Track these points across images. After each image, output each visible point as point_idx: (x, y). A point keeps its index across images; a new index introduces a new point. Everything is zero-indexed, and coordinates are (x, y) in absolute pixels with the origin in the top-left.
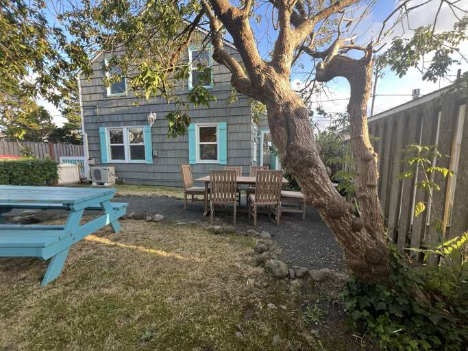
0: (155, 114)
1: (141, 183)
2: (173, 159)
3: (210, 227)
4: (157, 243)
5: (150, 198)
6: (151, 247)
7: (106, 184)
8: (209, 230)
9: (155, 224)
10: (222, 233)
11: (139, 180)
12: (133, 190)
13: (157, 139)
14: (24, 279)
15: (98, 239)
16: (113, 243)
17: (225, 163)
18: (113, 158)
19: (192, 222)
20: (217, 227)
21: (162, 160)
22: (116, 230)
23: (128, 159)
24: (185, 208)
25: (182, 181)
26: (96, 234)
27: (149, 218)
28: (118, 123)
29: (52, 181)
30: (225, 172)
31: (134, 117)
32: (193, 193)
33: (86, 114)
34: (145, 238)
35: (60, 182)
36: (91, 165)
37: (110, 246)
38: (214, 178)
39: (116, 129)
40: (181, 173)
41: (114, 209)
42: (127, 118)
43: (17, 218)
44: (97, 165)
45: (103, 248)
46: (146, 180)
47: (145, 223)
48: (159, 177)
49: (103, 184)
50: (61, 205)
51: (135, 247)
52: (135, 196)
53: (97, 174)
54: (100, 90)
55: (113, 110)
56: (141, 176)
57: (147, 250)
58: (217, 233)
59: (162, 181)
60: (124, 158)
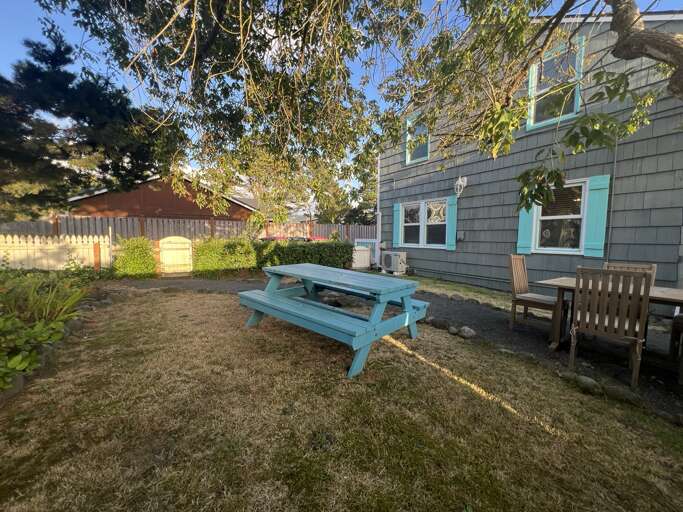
0: (465, 179)
1: (436, 276)
2: (488, 245)
3: (568, 374)
4: (469, 371)
5: (452, 299)
6: (461, 375)
7: (395, 274)
8: (566, 380)
9: (462, 340)
10: (601, 395)
11: (434, 272)
12: (427, 284)
13: (464, 215)
14: (335, 363)
15: (394, 341)
16: (410, 352)
17: (601, 254)
18: (406, 241)
19: (528, 354)
20: (588, 380)
21: (470, 245)
22: (413, 336)
23: (423, 243)
24: (511, 326)
25: (509, 282)
26: (392, 335)
27: (453, 329)
28: (414, 197)
29: (347, 265)
30: (606, 274)
31: (436, 186)
32: (527, 303)
33: (383, 190)
34: (450, 358)
35: (354, 266)
36: (382, 249)
37: (407, 354)
38: (586, 284)
39: (412, 205)
40: (509, 268)
41: (414, 307)
42: (426, 189)
43: (326, 299)
44: (388, 249)
45: (401, 355)
46: (445, 273)
47: (448, 336)
48: (463, 270)
49: (392, 272)
50: (368, 294)
51: (438, 367)
52: (431, 294)
53: (388, 260)
54: (399, 158)
55: (411, 181)
56: (437, 266)
57: (456, 378)
58: (586, 390)
59: (467, 276)
60: (418, 242)
